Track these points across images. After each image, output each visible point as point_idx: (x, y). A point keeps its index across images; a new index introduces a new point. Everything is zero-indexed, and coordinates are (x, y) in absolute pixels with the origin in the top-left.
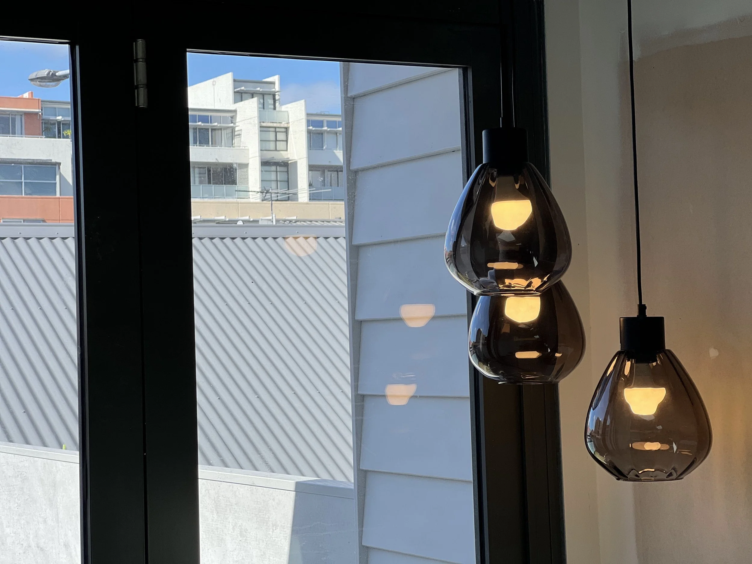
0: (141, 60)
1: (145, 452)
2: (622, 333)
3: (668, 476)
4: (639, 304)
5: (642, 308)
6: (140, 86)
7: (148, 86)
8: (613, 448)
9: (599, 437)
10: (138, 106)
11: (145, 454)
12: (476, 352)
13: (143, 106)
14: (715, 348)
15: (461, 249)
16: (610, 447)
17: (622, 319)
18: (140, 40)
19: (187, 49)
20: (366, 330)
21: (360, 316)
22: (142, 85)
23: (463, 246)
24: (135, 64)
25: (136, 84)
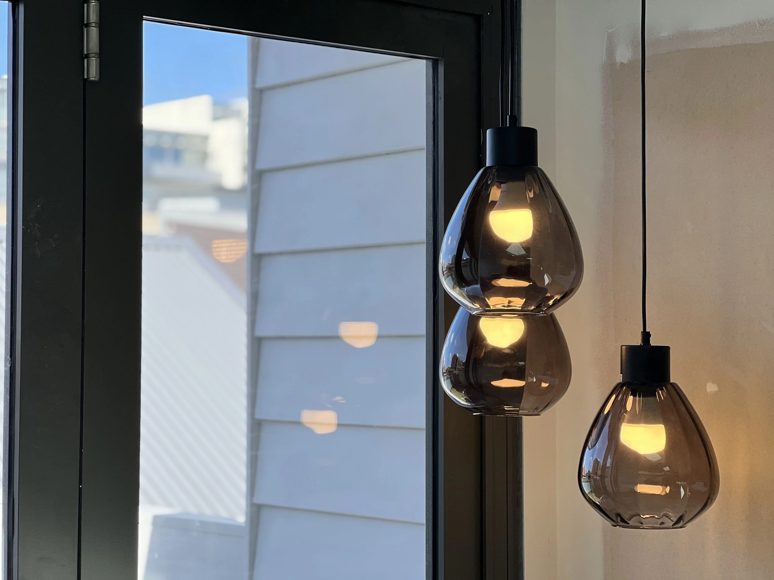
0: (94, 25)
1: (80, 484)
2: (623, 363)
3: (674, 524)
4: (642, 331)
5: (646, 336)
6: (91, 55)
7: (102, 55)
8: (613, 490)
9: (598, 478)
10: (88, 78)
11: (81, 486)
12: (450, 378)
13: (94, 79)
14: (713, 383)
15: (462, 262)
16: (609, 488)
17: (624, 347)
18: (94, 1)
19: (144, 16)
20: (267, 349)
21: (259, 333)
22: (94, 54)
23: (465, 259)
24: (85, 29)
25: (85, 52)
